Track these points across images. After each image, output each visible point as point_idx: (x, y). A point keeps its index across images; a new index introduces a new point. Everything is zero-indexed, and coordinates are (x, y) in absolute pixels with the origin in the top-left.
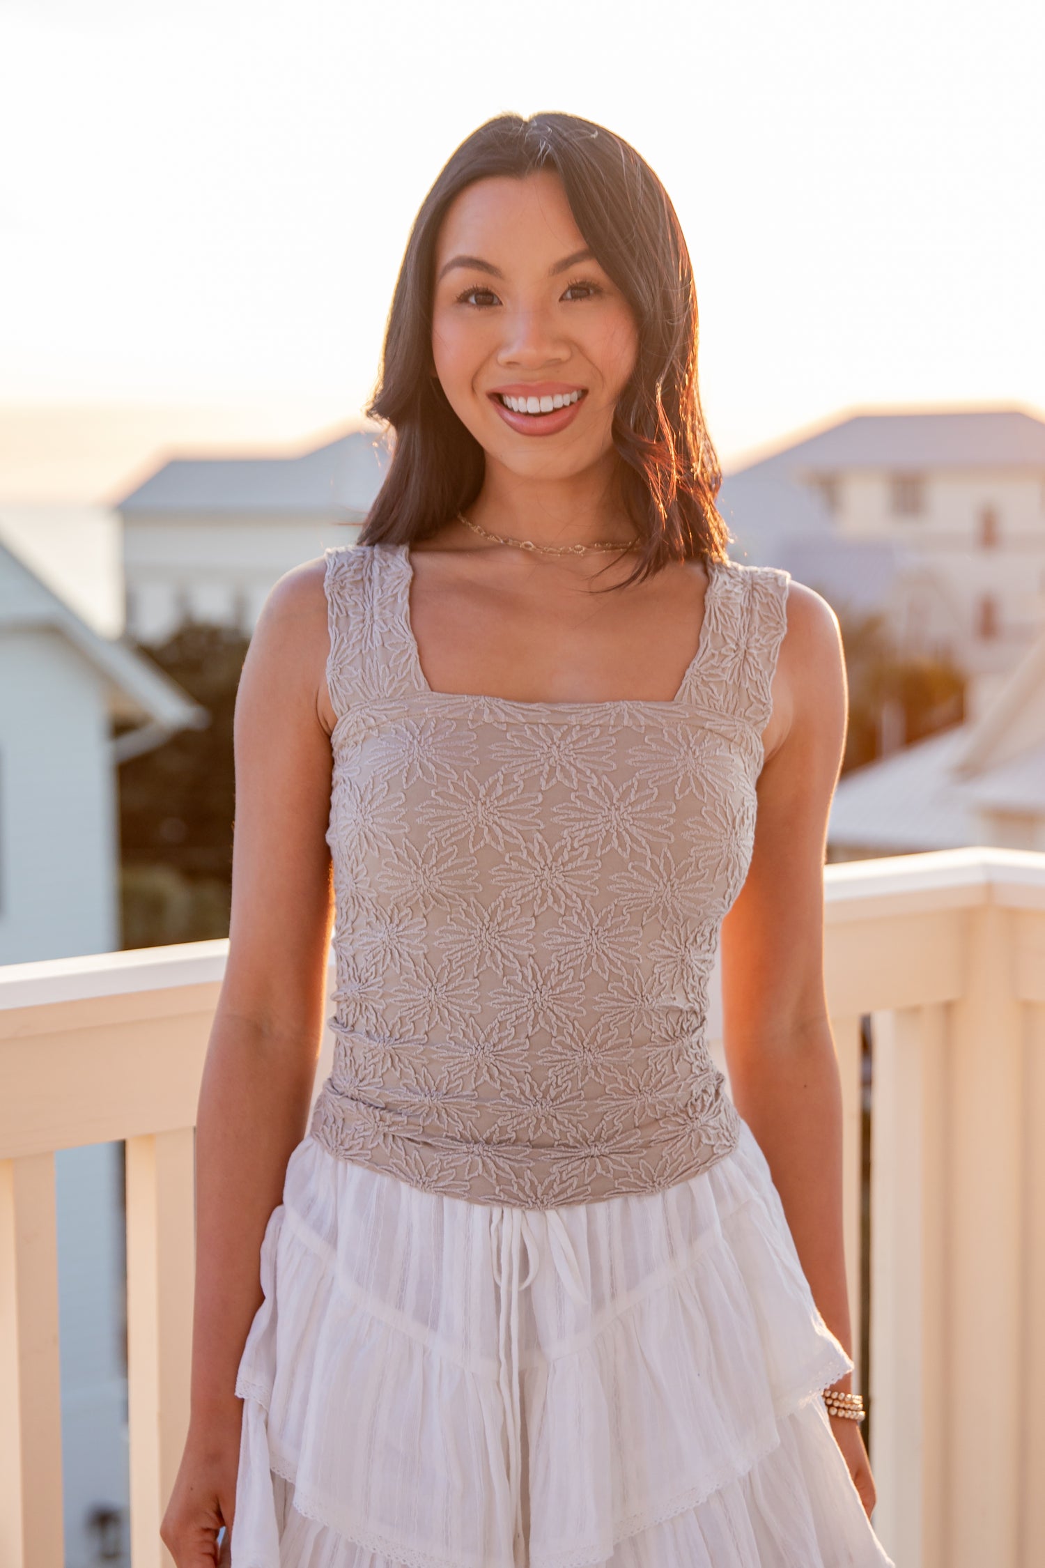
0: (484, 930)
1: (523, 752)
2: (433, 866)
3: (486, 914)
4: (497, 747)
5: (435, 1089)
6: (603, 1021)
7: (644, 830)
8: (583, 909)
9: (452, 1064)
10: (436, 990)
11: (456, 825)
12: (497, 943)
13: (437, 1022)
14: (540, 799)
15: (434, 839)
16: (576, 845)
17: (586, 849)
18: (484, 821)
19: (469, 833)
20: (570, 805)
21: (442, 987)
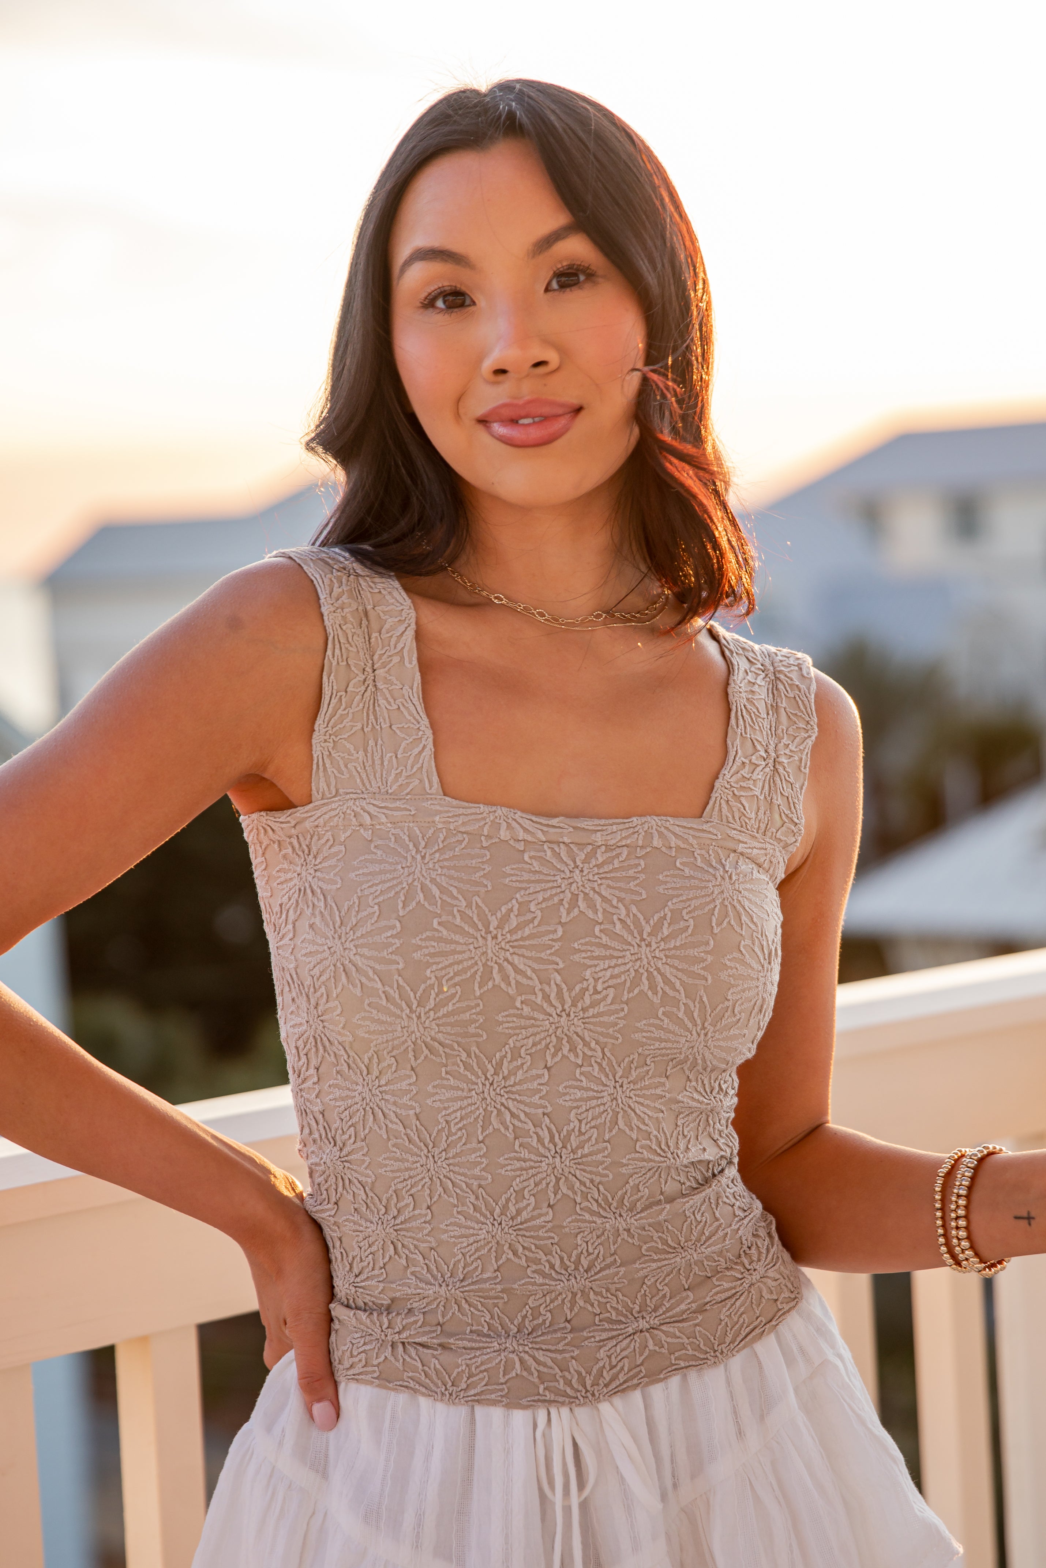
0: (488, 1085)
1: (542, 877)
2: (430, 1010)
3: (489, 1066)
4: (512, 869)
5: (449, 1275)
6: (632, 1184)
7: (678, 969)
8: (603, 1058)
9: (465, 1244)
10: (433, 1157)
11: (461, 962)
12: (504, 1101)
13: (440, 1195)
14: (560, 932)
15: (433, 979)
16: (599, 988)
17: (611, 992)
18: (495, 958)
19: (476, 972)
20: (593, 940)
21: (441, 1153)
